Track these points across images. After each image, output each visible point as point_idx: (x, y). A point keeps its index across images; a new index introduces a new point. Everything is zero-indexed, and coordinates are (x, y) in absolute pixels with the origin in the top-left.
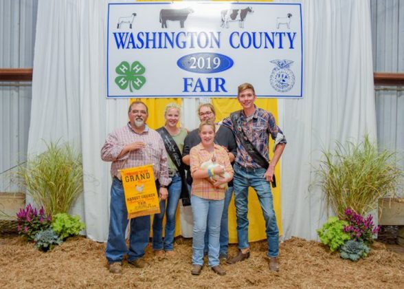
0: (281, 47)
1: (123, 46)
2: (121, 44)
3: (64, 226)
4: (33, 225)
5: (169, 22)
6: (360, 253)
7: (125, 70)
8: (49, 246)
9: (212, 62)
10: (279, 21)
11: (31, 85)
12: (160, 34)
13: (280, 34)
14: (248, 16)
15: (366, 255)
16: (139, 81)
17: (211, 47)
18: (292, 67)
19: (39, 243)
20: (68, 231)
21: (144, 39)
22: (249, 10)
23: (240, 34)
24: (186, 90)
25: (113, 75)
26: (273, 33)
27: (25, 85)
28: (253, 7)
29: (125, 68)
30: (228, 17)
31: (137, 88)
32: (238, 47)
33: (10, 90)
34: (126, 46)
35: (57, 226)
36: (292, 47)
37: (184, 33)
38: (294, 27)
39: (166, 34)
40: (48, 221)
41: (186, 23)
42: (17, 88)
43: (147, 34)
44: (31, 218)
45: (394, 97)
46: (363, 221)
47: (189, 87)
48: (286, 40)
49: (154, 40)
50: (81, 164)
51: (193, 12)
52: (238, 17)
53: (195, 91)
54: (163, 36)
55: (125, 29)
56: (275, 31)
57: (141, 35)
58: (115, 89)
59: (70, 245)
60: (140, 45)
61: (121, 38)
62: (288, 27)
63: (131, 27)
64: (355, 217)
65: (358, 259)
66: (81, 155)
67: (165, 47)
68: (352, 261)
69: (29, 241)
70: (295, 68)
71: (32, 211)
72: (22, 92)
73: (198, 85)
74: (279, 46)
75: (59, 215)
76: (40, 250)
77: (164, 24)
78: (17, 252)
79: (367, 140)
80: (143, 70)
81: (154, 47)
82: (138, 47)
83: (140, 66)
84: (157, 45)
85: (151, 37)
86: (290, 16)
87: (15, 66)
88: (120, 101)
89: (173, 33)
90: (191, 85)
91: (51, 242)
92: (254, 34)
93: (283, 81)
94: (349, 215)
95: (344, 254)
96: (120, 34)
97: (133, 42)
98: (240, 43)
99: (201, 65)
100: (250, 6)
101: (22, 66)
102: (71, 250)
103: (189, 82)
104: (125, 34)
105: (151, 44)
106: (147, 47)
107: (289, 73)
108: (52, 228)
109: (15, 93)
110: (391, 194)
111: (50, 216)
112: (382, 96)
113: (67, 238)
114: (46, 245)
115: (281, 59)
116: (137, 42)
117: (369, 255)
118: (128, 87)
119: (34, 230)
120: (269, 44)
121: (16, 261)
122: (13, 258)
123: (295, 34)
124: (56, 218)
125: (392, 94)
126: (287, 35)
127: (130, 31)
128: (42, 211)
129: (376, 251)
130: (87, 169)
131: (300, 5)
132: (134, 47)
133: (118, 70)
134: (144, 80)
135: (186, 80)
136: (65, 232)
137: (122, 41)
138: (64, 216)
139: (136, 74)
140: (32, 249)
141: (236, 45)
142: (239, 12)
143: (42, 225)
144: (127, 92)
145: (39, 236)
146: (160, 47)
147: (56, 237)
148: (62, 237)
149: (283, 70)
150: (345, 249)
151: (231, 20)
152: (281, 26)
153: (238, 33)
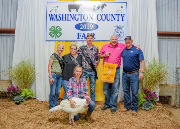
0: (118, 20)
1: (53, 19)
2: (52, 19)
3: (26, 94)
4: (13, 94)
5: (72, 10)
6: (150, 107)
7: (53, 29)
8: (19, 102)
9: (89, 26)
10: (118, 9)
11: (14, 35)
12: (68, 15)
13: (118, 15)
14: (105, 7)
15: (152, 108)
16: (59, 34)
17: (89, 20)
18: (123, 29)
19: (16, 101)
20: (28, 96)
21: (61, 17)
22: (105, 5)
23: (101, 15)
24: (78, 38)
25: (48, 32)
26: (115, 14)
27: (13, 35)
28: (107, 4)
29: (53, 28)
30: (96, 8)
31: (58, 37)
32: (100, 20)
33: (7, 37)
34: (54, 19)
35: (23, 94)
36: (123, 20)
37: (78, 14)
38: (124, 12)
39: (70, 15)
40: (20, 92)
41: (79, 10)
42: (9, 37)
43: (63, 15)
44: (13, 90)
45: (167, 41)
46: (152, 93)
47: (80, 37)
48: (120, 17)
49: (65, 17)
50: (35, 68)
51: (82, 5)
52: (101, 8)
53: (82, 38)
54: (69, 15)
55: (53, 12)
56: (116, 14)
57: (60, 15)
58: (49, 37)
59: (29, 102)
60: (60, 19)
61: (52, 16)
62: (122, 12)
63: (56, 12)
64: (148, 92)
65: (149, 110)
66: (35, 65)
67: (70, 20)
68: (146, 110)
69: (12, 100)
70: (124, 29)
71: (13, 88)
72: (11, 38)
73: (84, 36)
74: (117, 20)
75: (24, 89)
76: (15, 104)
77: (70, 11)
78: (6, 105)
79: (155, 59)
80: (61, 29)
81: (65, 20)
82: (59, 20)
83: (60, 28)
84: (67, 19)
85: (64, 16)
86: (122, 7)
87: (9, 28)
88: (51, 42)
89: (73, 14)
90: (80, 36)
91: (20, 100)
92: (107, 15)
93: (119, 34)
94: (146, 91)
95: (143, 108)
96: (51, 15)
97: (57, 18)
98: (101, 18)
99: (85, 28)
100: (105, 3)
101: (12, 28)
102: (29, 104)
103: (80, 34)
104: (54, 15)
105: (64, 19)
106: (63, 20)
107: (121, 31)
108: (21, 95)
109: (9, 39)
110: (164, 82)
111: (21, 90)
112: (161, 41)
113: (27, 99)
114: (18, 102)
115: (118, 25)
116: (58, 18)
117: (154, 108)
118: (54, 37)
119: (14, 95)
120: (113, 19)
121: (5, 108)
122: (4, 107)
123: (124, 15)
124: (23, 91)
125: (165, 40)
126: (121, 15)
127: (56, 13)
128: (17, 88)
129: (157, 107)
130: (37, 70)
131: (126, 3)
132: (57, 20)
133: (50, 30)
134: (61, 34)
135: (78, 34)
136: (27, 97)
137: (52, 18)
138: (27, 90)
139: (58, 31)
140: (12, 103)
141: (99, 19)
142: (101, 6)
143: (17, 94)
144: (54, 38)
145: (15, 98)
146: (68, 20)
147: (23, 98)
148: (25, 99)
149: (119, 30)
150: (143, 105)
151: (97, 9)
152: (118, 11)
153: (100, 14)
